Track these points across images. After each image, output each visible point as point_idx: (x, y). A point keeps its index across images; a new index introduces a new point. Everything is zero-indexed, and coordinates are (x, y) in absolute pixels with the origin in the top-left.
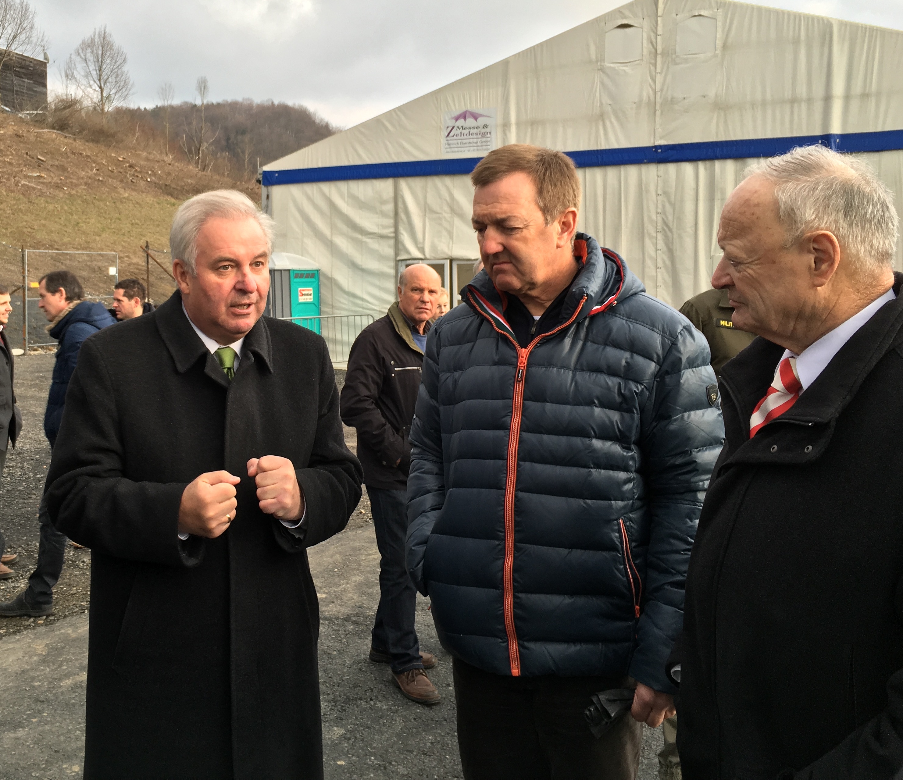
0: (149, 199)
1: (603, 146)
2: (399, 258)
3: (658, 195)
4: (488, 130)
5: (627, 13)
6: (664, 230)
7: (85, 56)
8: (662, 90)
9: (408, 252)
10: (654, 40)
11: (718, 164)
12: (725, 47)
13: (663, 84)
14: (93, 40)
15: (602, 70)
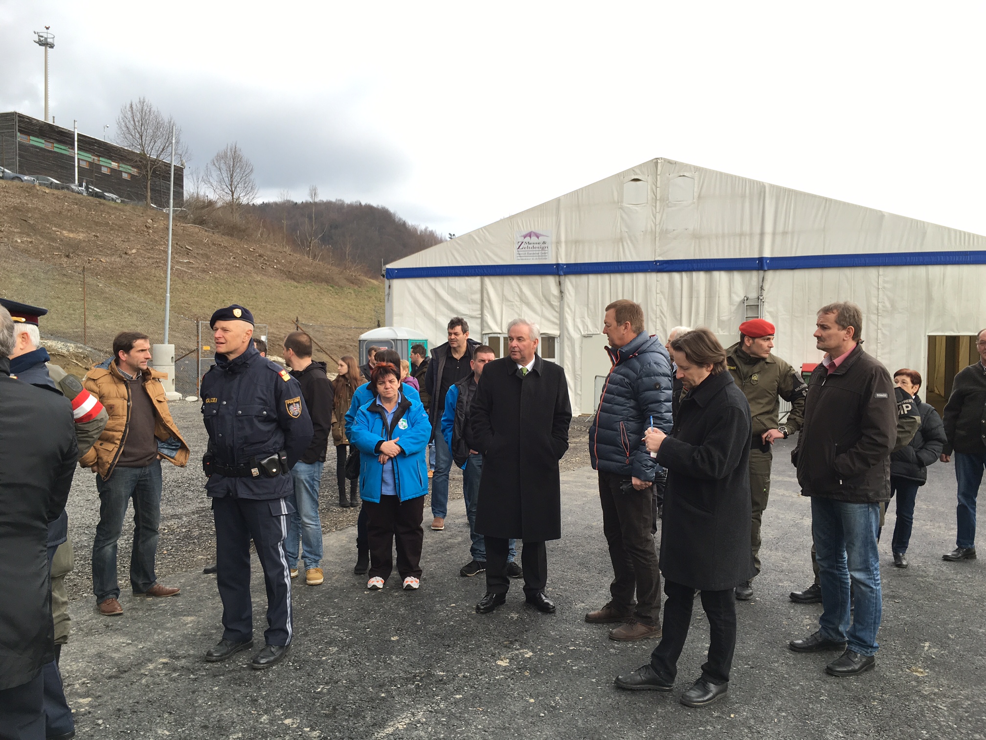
0: (277, 282)
1: (623, 260)
2: (483, 332)
3: (657, 293)
4: (546, 245)
5: (638, 171)
6: (661, 316)
7: (219, 165)
8: (660, 224)
9: (490, 328)
10: (655, 191)
11: (695, 274)
12: (699, 197)
13: (661, 220)
14: (226, 154)
15: (621, 208)
